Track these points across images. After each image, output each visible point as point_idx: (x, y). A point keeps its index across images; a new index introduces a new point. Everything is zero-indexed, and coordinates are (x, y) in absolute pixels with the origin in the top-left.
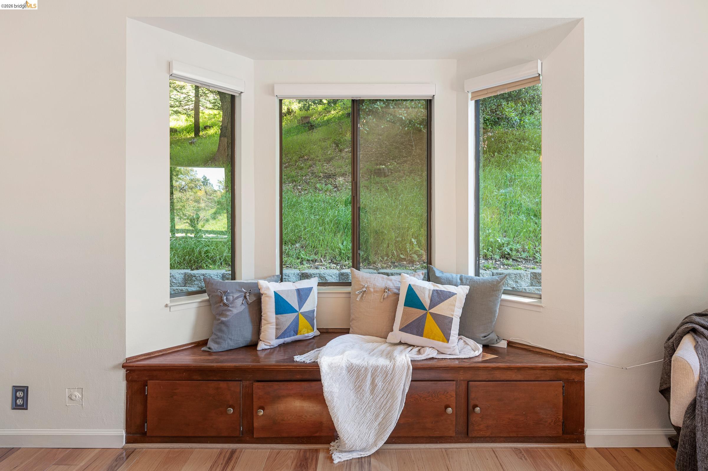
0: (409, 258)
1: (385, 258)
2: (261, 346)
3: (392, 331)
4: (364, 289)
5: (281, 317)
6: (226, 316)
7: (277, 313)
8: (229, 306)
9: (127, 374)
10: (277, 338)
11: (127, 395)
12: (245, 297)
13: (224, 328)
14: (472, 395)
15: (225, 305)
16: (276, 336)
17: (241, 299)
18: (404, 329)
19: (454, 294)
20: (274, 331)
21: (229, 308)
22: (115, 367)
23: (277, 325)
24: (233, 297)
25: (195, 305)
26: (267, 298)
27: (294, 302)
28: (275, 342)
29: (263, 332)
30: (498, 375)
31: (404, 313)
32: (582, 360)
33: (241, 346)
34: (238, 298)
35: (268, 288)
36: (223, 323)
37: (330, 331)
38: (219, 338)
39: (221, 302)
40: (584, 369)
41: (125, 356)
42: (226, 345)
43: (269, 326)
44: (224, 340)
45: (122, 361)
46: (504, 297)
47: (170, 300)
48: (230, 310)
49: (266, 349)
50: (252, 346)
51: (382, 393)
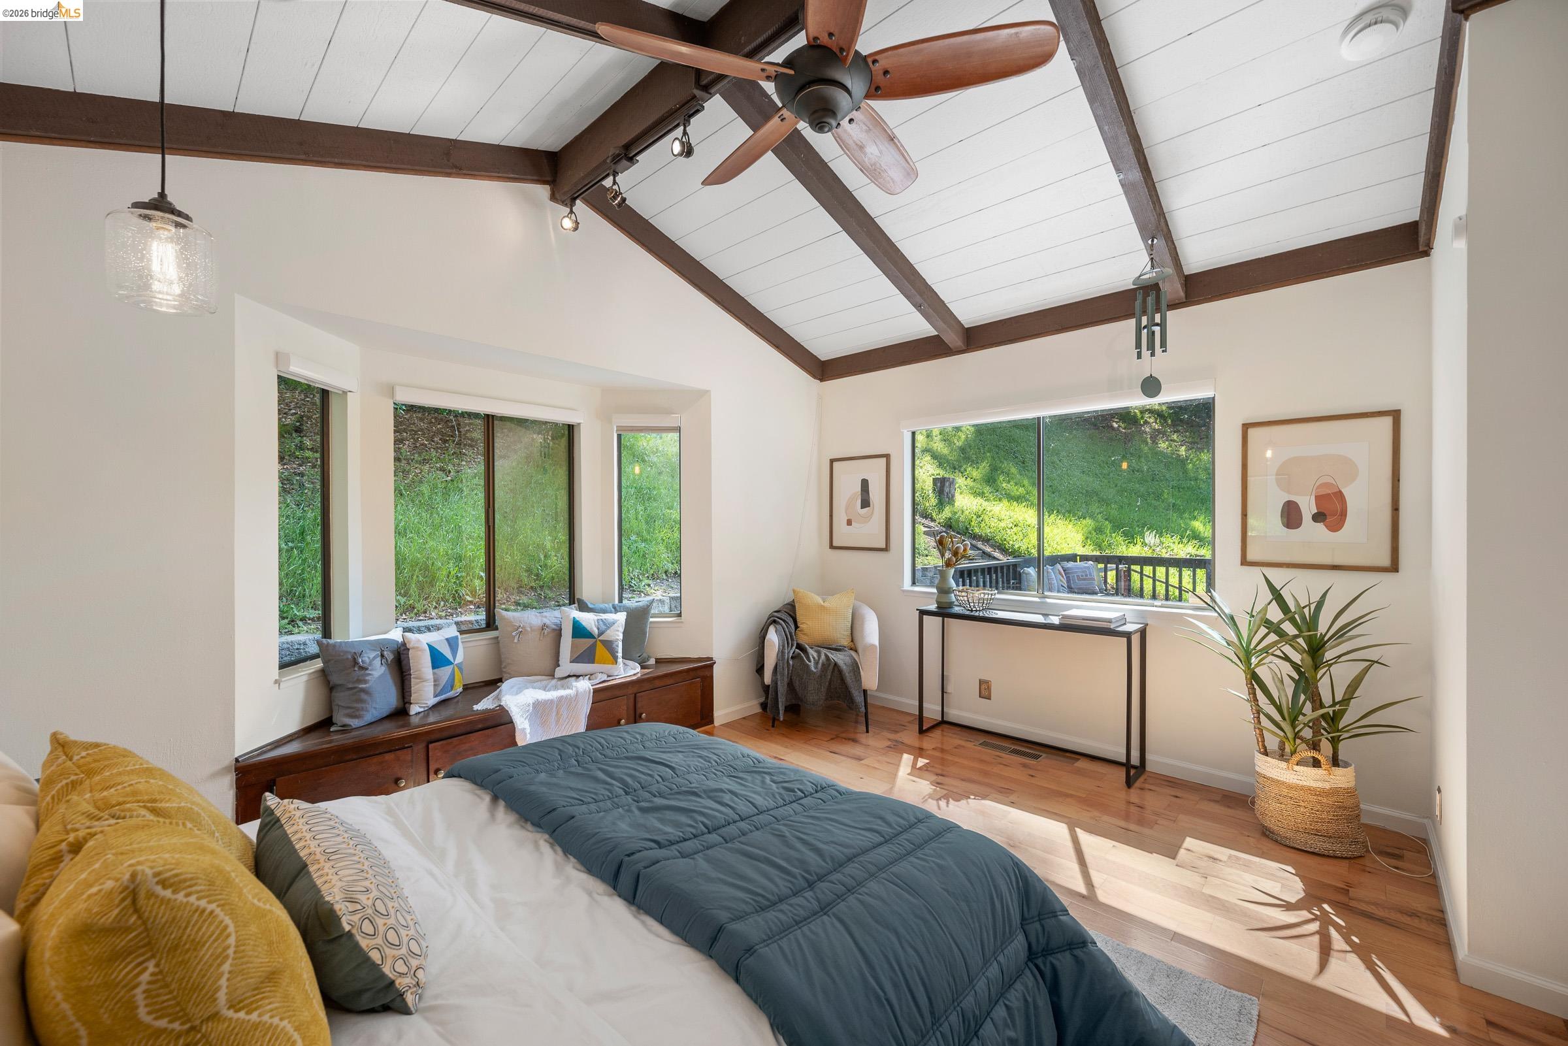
0: (477, 600)
1: (442, 603)
2: (414, 709)
3: (559, 666)
4: (520, 630)
5: (439, 671)
6: (366, 682)
7: (434, 667)
8: (367, 669)
9: (237, 780)
10: (435, 696)
11: (237, 809)
12: (382, 656)
13: (364, 696)
14: (639, 705)
15: (362, 668)
16: (434, 693)
17: (379, 659)
18: (574, 660)
19: (616, 621)
20: (431, 689)
21: (367, 672)
22: (215, 775)
23: (435, 681)
24: (369, 658)
25: (305, 678)
26: (420, 653)
27: (446, 651)
28: (432, 701)
29: (415, 693)
30: (658, 683)
31: (573, 646)
32: (711, 659)
33: (385, 715)
34: (375, 658)
35: (419, 641)
36: (363, 690)
37: (469, 686)
38: (358, 710)
39: (354, 666)
40: (712, 666)
41: (234, 755)
42: (369, 717)
43: (425, 683)
44: (368, 711)
45: (229, 761)
46: (651, 620)
47: (279, 673)
48: (370, 674)
49: (419, 713)
50: (401, 713)
51: (567, 720)
